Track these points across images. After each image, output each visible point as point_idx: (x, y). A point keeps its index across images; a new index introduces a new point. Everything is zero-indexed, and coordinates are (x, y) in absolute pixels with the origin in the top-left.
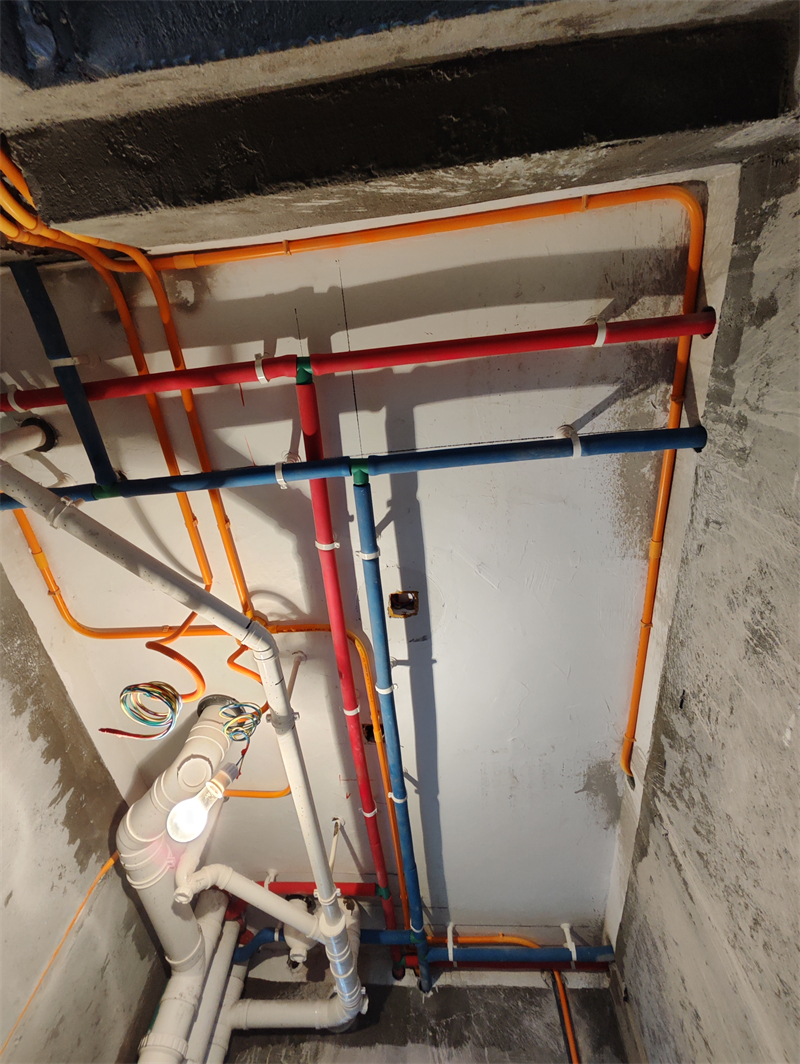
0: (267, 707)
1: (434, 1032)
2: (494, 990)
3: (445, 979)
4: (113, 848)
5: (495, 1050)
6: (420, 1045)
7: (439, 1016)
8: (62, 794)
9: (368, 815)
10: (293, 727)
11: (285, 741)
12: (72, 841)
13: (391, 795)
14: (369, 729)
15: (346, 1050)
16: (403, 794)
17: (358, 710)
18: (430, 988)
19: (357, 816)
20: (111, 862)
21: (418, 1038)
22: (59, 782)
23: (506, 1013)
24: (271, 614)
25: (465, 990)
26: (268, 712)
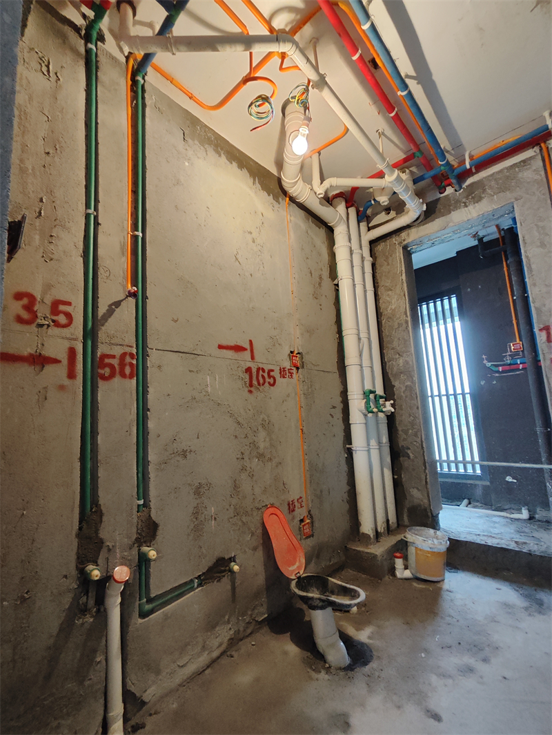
0: (309, 81)
1: (465, 203)
2: (501, 171)
3: (470, 181)
4: (285, 193)
5: (501, 194)
6: (459, 210)
7: (467, 197)
8: (254, 180)
9: (393, 115)
10: (326, 83)
11: (326, 93)
12: (269, 195)
13: (399, 93)
14: (373, 62)
15: (422, 227)
16: (406, 87)
17: (360, 51)
18: (461, 188)
19: (386, 119)
20: (288, 199)
21: (456, 208)
22: (250, 176)
23: (508, 177)
24: (286, 25)
25: (482, 180)
26: (311, 84)
